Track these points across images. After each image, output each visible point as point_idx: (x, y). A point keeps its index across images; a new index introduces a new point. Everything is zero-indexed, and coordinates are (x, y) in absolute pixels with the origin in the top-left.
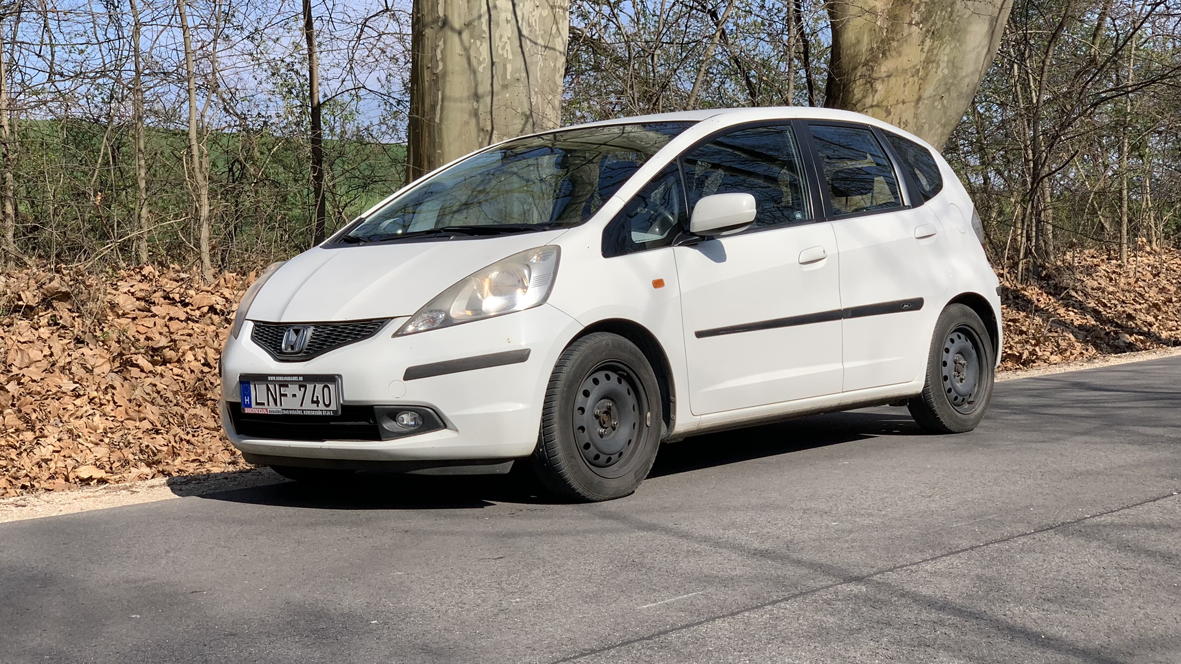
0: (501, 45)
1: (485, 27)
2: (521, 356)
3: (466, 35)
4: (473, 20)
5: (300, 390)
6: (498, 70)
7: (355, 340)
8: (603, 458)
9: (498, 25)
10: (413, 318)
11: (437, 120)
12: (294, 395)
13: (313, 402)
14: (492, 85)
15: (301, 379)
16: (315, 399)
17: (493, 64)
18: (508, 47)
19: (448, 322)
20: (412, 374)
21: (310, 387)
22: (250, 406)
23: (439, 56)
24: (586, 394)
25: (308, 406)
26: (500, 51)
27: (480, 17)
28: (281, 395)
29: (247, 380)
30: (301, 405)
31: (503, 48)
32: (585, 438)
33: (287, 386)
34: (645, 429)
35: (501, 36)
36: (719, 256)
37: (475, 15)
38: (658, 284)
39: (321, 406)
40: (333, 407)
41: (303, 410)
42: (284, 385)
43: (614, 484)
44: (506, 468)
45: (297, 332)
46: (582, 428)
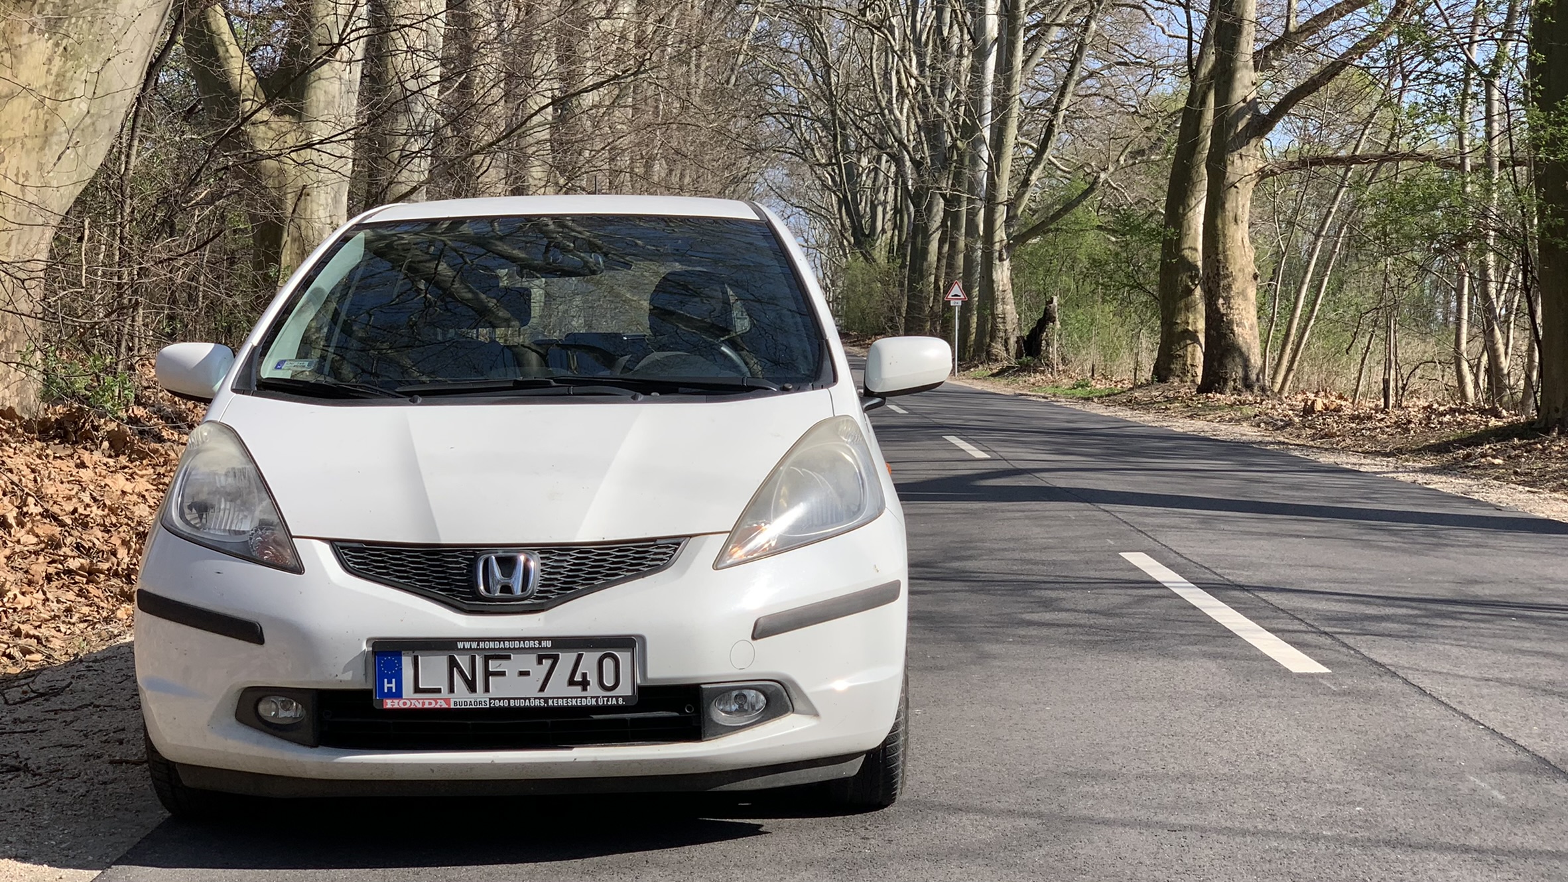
2: (893, 593)
5: (540, 662)
10: (732, 536)
12: (526, 674)
13: (571, 682)
15: (549, 644)
16: (578, 678)
20: (762, 631)
21: (567, 659)
22: (398, 694)
25: (561, 690)
28: (488, 674)
29: (394, 650)
30: (542, 689)
33: (508, 657)
39: (594, 689)
40: (624, 690)
41: (546, 700)
42: (495, 655)
45: (510, 560)
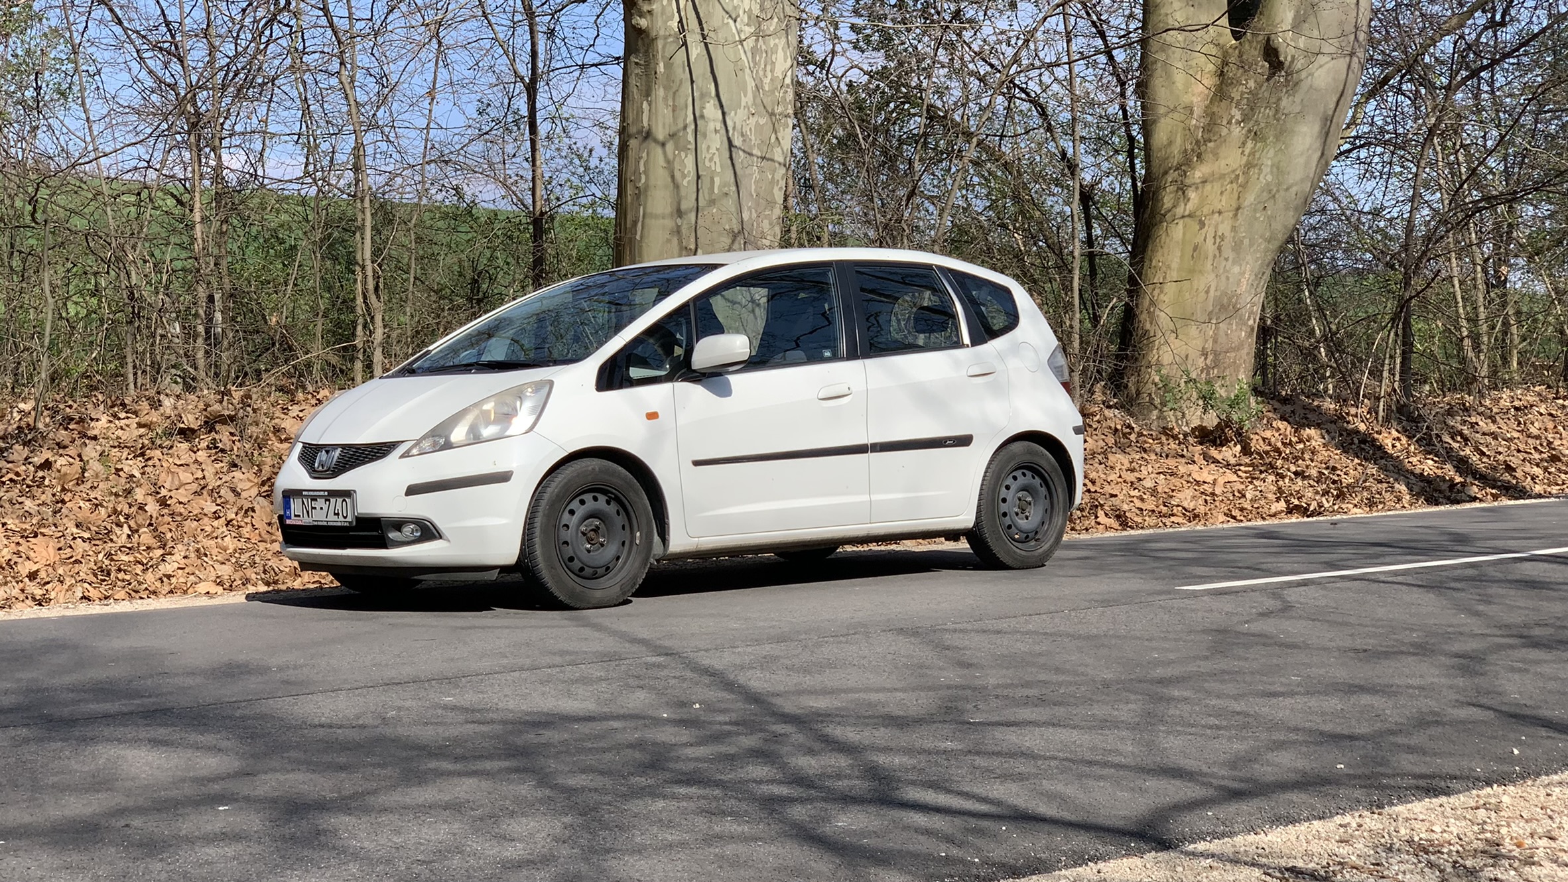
0: (708, 156)
1: (691, 138)
2: (504, 477)
3: (670, 147)
4: (679, 131)
5: (326, 503)
6: (705, 184)
7: (372, 460)
8: (588, 571)
9: (705, 136)
10: (418, 442)
11: (638, 237)
12: (322, 508)
13: (335, 514)
14: (697, 199)
15: (326, 493)
16: (336, 512)
17: (698, 177)
18: (716, 159)
19: (448, 446)
20: (412, 491)
21: (333, 500)
22: (290, 518)
23: (642, 169)
24: (572, 512)
25: (332, 517)
26: (707, 164)
27: (685, 127)
28: (312, 508)
29: (289, 494)
30: (326, 517)
31: (711, 160)
32: (568, 551)
33: (316, 500)
34: (635, 548)
35: (709, 147)
36: (725, 391)
37: (681, 125)
38: (652, 416)
39: (341, 518)
40: (349, 519)
41: (327, 522)
42: (314, 499)
43: (598, 594)
44: (494, 575)
45: (327, 452)
46: (566, 543)
